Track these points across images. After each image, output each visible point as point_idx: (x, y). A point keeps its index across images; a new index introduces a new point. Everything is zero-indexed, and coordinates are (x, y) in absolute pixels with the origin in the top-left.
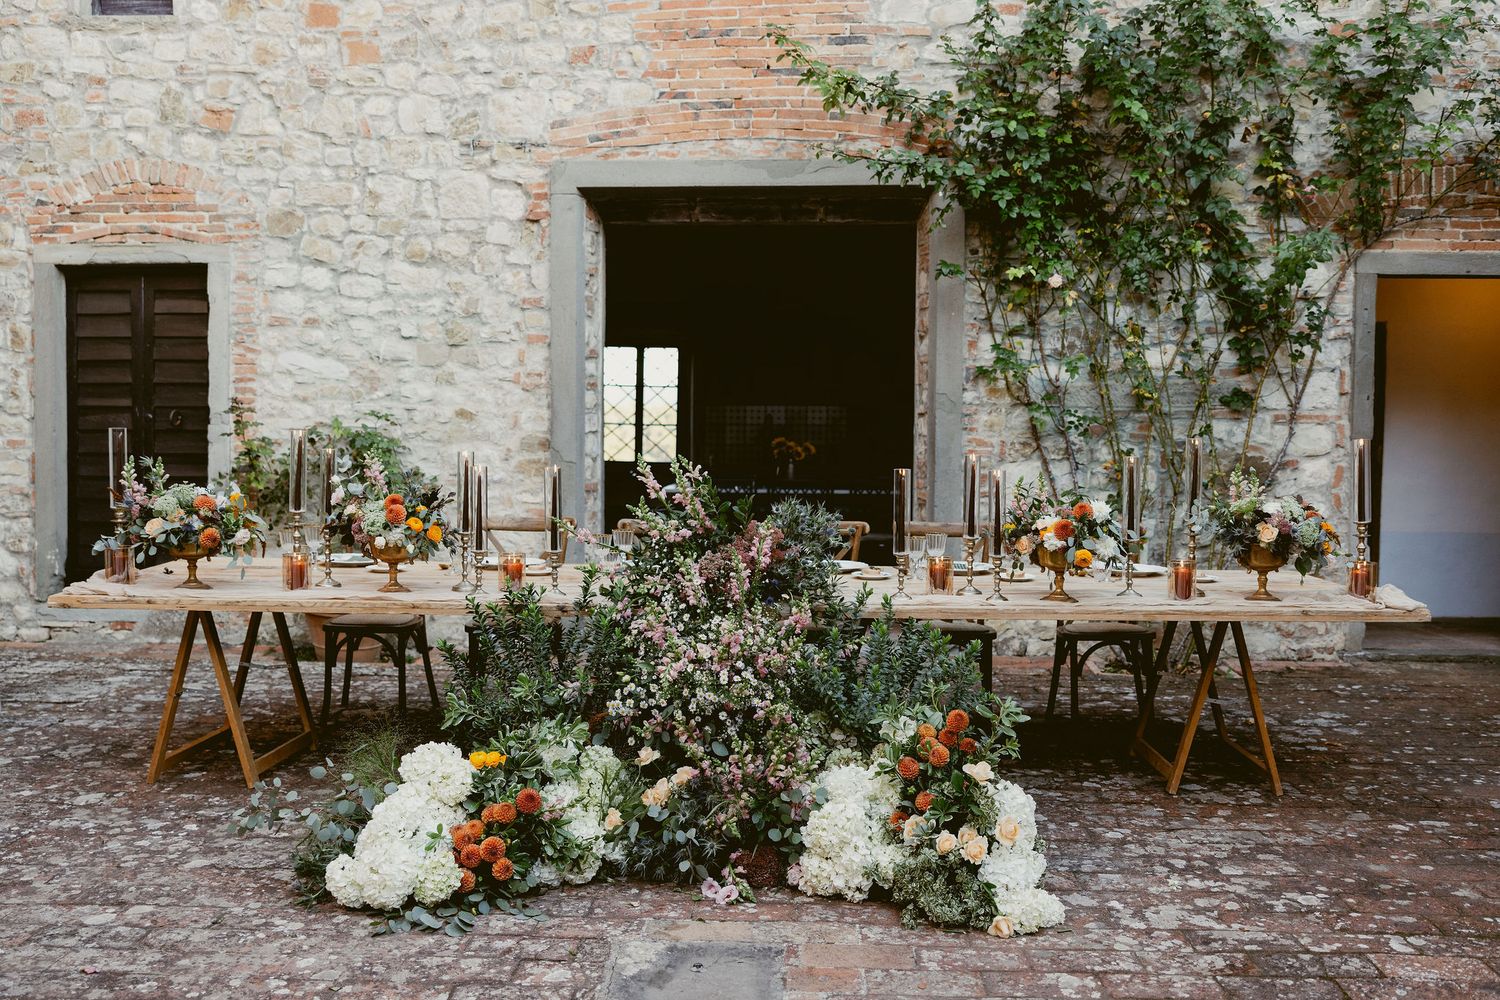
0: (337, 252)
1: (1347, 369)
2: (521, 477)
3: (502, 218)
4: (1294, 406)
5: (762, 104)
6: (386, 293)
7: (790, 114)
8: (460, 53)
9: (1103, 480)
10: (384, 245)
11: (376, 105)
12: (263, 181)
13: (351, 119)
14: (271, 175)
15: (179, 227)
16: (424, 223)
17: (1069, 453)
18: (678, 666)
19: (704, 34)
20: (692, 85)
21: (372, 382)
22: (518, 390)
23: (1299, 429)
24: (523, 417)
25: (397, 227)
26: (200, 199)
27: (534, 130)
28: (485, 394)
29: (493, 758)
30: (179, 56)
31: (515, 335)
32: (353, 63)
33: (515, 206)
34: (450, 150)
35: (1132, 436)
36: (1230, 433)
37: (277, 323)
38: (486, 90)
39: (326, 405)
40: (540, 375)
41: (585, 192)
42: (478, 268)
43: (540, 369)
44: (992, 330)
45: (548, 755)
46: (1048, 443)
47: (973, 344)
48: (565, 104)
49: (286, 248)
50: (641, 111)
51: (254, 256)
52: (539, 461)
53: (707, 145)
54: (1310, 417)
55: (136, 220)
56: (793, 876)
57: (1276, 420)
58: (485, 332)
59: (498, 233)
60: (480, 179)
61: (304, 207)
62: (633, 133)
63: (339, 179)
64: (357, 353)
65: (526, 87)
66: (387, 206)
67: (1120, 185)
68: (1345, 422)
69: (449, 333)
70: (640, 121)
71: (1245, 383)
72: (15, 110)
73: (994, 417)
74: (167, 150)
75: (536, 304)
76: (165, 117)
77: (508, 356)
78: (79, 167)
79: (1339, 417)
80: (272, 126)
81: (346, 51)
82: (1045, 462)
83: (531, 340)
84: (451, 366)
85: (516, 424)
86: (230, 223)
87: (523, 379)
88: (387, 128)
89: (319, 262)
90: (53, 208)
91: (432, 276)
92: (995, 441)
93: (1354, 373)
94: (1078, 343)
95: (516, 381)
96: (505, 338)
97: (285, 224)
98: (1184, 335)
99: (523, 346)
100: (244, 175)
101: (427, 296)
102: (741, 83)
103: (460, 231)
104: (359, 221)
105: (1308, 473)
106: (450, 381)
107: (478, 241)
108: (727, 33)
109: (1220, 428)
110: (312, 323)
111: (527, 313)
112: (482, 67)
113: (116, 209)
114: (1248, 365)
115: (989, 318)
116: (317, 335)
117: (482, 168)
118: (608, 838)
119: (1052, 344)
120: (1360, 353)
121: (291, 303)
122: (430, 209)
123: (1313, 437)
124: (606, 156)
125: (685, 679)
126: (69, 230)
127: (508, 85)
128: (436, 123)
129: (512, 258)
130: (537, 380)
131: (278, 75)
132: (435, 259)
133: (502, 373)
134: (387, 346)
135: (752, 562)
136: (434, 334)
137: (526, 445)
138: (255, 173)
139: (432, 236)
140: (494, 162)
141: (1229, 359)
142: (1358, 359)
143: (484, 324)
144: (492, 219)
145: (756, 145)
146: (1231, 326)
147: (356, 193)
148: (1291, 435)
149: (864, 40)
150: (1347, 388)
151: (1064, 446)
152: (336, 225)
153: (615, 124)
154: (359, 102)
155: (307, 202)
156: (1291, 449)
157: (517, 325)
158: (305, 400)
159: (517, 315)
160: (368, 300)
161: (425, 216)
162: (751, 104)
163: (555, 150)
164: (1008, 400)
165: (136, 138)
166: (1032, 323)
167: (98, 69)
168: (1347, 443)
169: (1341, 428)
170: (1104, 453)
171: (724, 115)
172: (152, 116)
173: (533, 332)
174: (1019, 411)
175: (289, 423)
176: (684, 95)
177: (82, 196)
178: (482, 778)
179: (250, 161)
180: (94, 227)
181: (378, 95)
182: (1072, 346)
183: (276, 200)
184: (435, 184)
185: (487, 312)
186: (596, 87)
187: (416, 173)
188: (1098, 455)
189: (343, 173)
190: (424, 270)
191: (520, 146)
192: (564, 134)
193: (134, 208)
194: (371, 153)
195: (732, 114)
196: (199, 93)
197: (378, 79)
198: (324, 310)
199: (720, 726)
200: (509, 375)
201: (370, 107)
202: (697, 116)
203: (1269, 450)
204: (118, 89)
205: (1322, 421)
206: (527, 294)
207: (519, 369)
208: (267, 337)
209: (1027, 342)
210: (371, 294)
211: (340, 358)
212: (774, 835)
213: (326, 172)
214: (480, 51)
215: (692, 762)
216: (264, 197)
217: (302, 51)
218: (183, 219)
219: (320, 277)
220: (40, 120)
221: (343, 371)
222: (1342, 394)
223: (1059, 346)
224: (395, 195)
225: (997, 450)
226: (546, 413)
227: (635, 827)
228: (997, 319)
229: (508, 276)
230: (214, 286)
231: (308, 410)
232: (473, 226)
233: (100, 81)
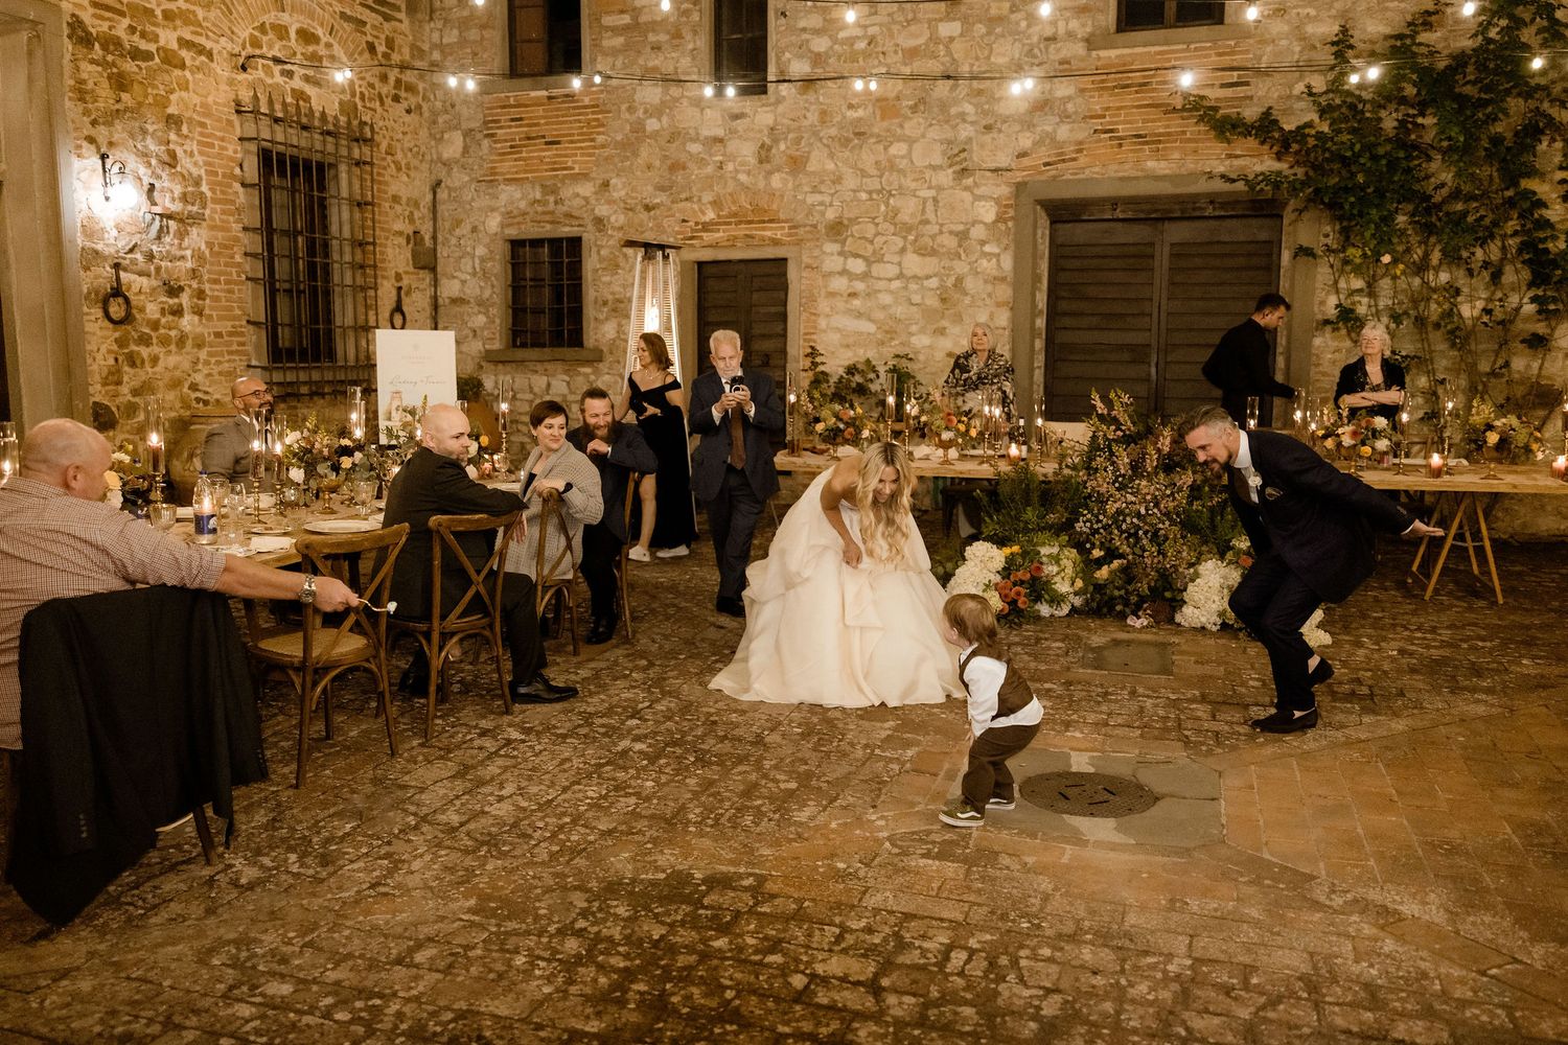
0: (870, 248)
3: (982, 222)
5: (1169, 134)
6: (900, 276)
7: (1189, 140)
8: (953, 111)
10: (900, 243)
11: (899, 149)
12: (821, 203)
13: (882, 157)
14: (827, 199)
15: (768, 233)
16: (928, 227)
18: (1117, 505)
19: (1127, 86)
20: (1117, 123)
21: (891, 333)
25: (908, 228)
26: (782, 217)
27: (1003, 160)
29: (1016, 548)
30: (771, 122)
32: (883, 119)
33: (988, 212)
34: (945, 177)
35: (1446, 369)
36: (1528, 366)
37: (832, 294)
38: (972, 134)
39: (861, 352)
40: (1004, 328)
41: (1040, 202)
42: (963, 256)
43: (1005, 324)
44: (1337, 292)
45: (1044, 551)
47: (1321, 303)
48: (1026, 142)
49: (836, 247)
50: (1081, 143)
51: (816, 252)
53: (1127, 166)
55: (742, 230)
56: (1178, 618)
58: (967, 300)
59: (978, 232)
60: (967, 196)
61: (849, 219)
62: (1074, 159)
63: (871, 199)
64: (880, 315)
65: (1000, 131)
66: (904, 217)
67: (1443, 185)
69: (943, 300)
70: (1080, 151)
71: (1541, 328)
72: (669, 162)
73: (1336, 355)
74: (761, 184)
75: (1003, 279)
76: (761, 162)
78: (707, 197)
80: (830, 166)
81: (878, 113)
84: (944, 323)
86: (801, 231)
88: (903, 164)
89: (857, 256)
90: (692, 224)
91: (931, 264)
96: (980, 303)
97: (837, 229)
98: (1493, 293)
99: (993, 309)
100: (811, 199)
101: (928, 277)
102: (1153, 121)
103: (951, 233)
104: (885, 226)
106: (941, 332)
107: (963, 236)
108: (1145, 84)
109: (1519, 364)
110: (853, 295)
111: (996, 286)
112: (969, 119)
113: (729, 223)
114: (1546, 314)
115: (1336, 282)
116: (856, 303)
117: (967, 188)
118: (1076, 594)
119: (1384, 301)
121: (839, 284)
122: (930, 215)
124: (1054, 177)
125: (1119, 512)
126: (701, 238)
127: (988, 128)
128: (937, 159)
129: (987, 248)
130: (1002, 332)
131: (833, 131)
132: (933, 253)
134: (900, 311)
135: (1159, 451)
136: (932, 302)
138: (818, 198)
139: (933, 237)
140: (976, 184)
141: (1529, 308)
143: (967, 294)
144: (974, 223)
145: (1163, 164)
146: (1532, 285)
147: (883, 208)
149: (1247, 84)
152: (870, 230)
153: (1062, 154)
154: (886, 149)
155: (852, 215)
157: (989, 295)
158: (848, 346)
159: (989, 288)
160: (890, 280)
161: (927, 222)
162: (1160, 135)
163: (1018, 174)
165: (743, 177)
166: (1369, 285)
167: (720, 132)
170: (1423, 382)
171: (1140, 143)
172: (753, 161)
173: (1000, 299)
175: (838, 362)
176: (1112, 131)
177: (710, 215)
178: (1010, 560)
179: (815, 190)
180: (717, 235)
181: (899, 141)
182: (1400, 304)
183: (831, 215)
184: (935, 200)
185: (969, 286)
186: (1049, 129)
187: (922, 194)
189: (875, 196)
190: (928, 259)
191: (995, 170)
192: (1026, 162)
193: (741, 222)
194: (891, 180)
195: (1147, 143)
196: (782, 147)
197: (899, 131)
198: (860, 286)
199: (1138, 539)
201: (893, 150)
202: (1120, 145)
204: (732, 146)
206: (995, 273)
208: (823, 305)
209: (1365, 300)
210: (890, 275)
211: (870, 319)
212: (1168, 595)
213: (864, 196)
214: (969, 108)
215: (1122, 556)
216: (823, 214)
217: (851, 114)
218: (771, 229)
219: (857, 266)
220: (684, 168)
221: (871, 328)
223: (1390, 303)
224: (908, 209)
227: (1091, 588)
228: (1342, 284)
229: (984, 263)
230: (792, 273)
231: (850, 354)
232: (961, 227)
233: (721, 141)
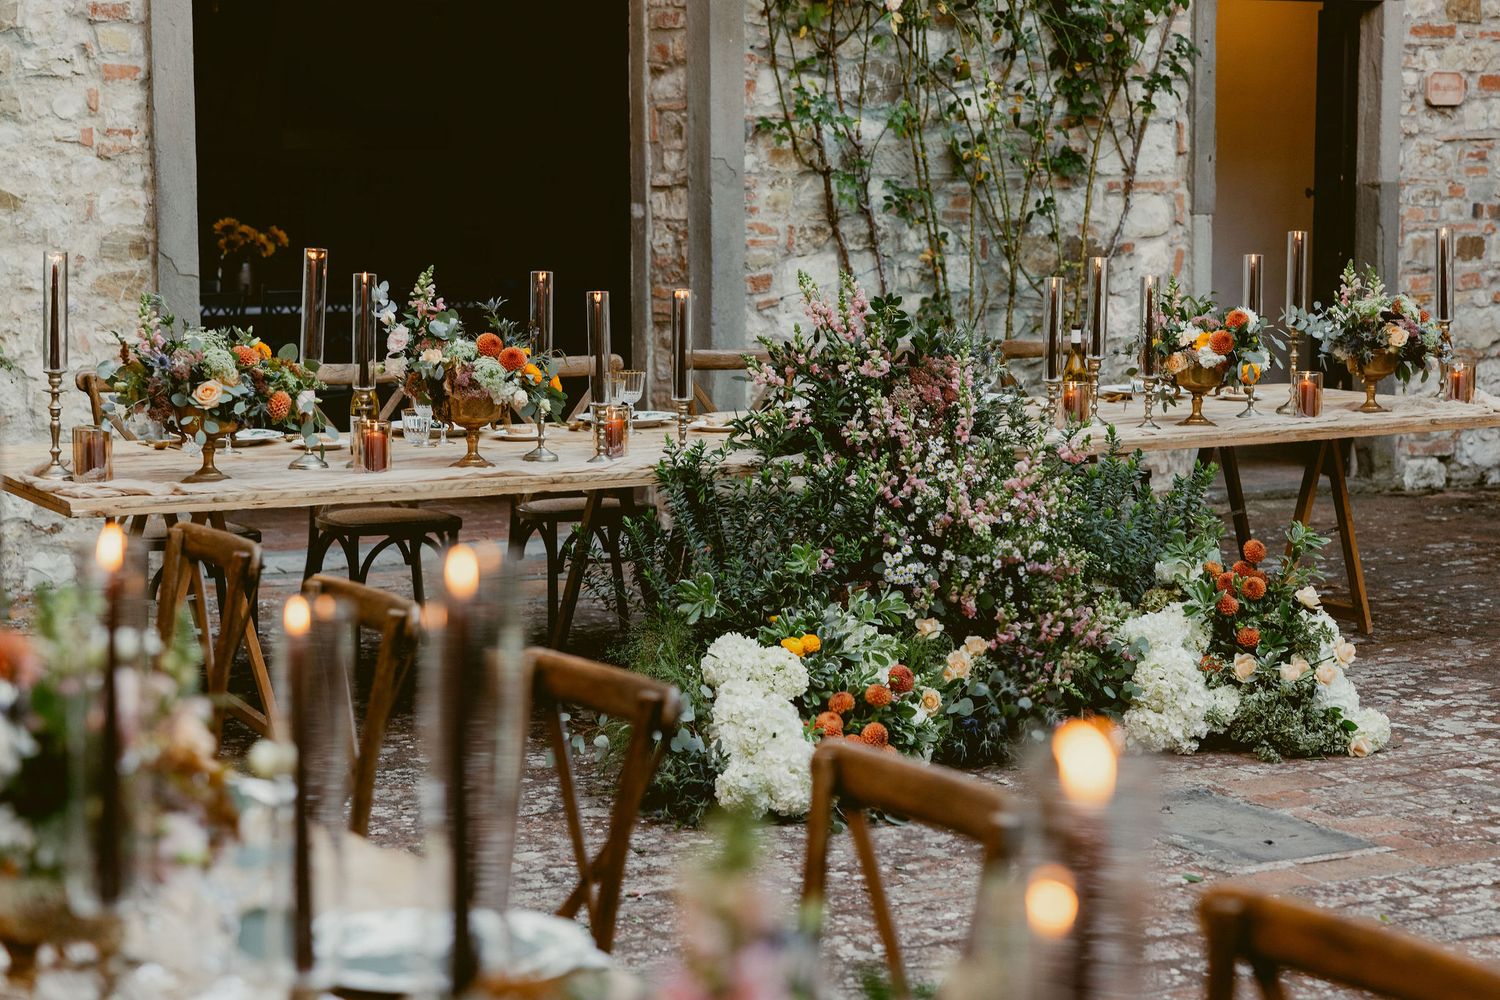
1: (1184, 121)
2: (101, 302)
4: (1130, 170)
9: (915, 279)
17: (872, 242)
22: (90, 158)
23: (1137, 199)
24: (102, 202)
28: (37, 165)
31: (80, 65)
35: (945, 214)
40: (128, 133)
43: (128, 122)
44: (773, 64)
46: (845, 228)
47: (751, 85)
52: (132, 275)
54: (1146, 185)
57: (1110, 189)
58: (31, 60)
68: (1183, 191)
71: (1073, 140)
73: (778, 192)
75: (117, 14)
77: (69, 101)
79: (1177, 185)
82: (843, 255)
83: (108, 75)
85: (90, 214)
87: (97, 139)
92: (781, 225)
93: (1193, 126)
94: (879, 84)
95: (84, 143)
96: (63, 70)
98: (1006, 73)
99: (94, 83)
105: (1144, 260)
111: (100, 29)
114: (1080, 116)
115: (770, 46)
119: (849, 85)
120: (1201, 99)
123: (1152, 211)
130: (123, 141)
133: (63, 130)
137: (108, 249)
142: (1199, 108)
143: (27, 46)
146: (1057, 59)
148: (1127, 208)
150: (1186, 145)
151: (865, 230)
156: (1126, 230)
157: (83, 48)
159: (83, 33)
164: (794, 166)
166: (825, 55)
168: (1187, 218)
169: (1179, 197)
170: (914, 239)
173: (112, 60)
174: (809, 181)
182: (872, 89)
185: (33, 25)
188: (905, 242)
200: (72, 132)
203: (1101, 230)
205: (1158, 189)
207: (89, 123)
209: (819, 81)
222: (1179, 154)
223: (856, 88)
225: (783, 240)
226: (141, 197)
228: (781, 48)
